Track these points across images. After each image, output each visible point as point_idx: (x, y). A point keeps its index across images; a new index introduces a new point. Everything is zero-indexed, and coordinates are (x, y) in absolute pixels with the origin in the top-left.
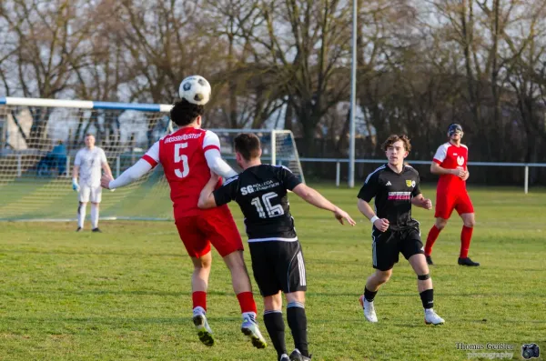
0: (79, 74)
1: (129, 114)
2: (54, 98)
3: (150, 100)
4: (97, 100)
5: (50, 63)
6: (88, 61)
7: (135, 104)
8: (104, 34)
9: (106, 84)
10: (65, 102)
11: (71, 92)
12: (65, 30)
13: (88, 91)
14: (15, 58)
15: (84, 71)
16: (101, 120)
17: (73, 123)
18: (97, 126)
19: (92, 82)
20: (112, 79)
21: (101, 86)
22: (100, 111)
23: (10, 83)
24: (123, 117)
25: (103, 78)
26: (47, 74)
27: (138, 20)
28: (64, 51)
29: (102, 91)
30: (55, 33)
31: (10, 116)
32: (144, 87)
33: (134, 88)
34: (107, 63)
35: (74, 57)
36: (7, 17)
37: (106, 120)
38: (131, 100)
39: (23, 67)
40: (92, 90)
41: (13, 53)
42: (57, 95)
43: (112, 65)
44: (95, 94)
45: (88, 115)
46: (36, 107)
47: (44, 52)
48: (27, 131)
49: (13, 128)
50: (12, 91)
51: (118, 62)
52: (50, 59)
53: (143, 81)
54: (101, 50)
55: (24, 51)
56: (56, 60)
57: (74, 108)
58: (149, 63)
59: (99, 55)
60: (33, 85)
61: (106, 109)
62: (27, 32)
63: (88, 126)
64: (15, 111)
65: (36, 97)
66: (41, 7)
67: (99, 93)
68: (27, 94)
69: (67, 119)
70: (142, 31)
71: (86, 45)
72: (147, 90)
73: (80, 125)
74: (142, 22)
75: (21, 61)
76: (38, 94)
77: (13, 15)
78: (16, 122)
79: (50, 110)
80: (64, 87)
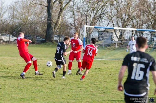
0: (133, 21)
1: (146, 32)
2: (126, 27)
3: (152, 28)
4: (137, 28)
5: (125, 18)
6: (135, 18)
7: (147, 30)
8: (140, 10)
9: (140, 24)
10: (129, 29)
11: (130, 26)
12: (129, 9)
13: (135, 26)
14: (116, 17)
15: (134, 20)
16: (138, 33)
17: (131, 34)
18: (137, 35)
19: (136, 23)
20: (141, 22)
21: (138, 25)
22: (138, 31)
23: (114, 23)
24: (144, 33)
25: (139, 22)
26: (124, 21)
27: (149, 7)
28: (129, 15)
29: (139, 26)
30: (126, 10)
31: (114, 32)
32: (150, 25)
33: (147, 25)
34: (140, 18)
35: (131, 17)
36: (114, 6)
37: (139, 34)
38: (147, 28)
39: (118, 19)
40: (136, 25)
41: (115, 15)
42: (127, 27)
43: (141, 19)
44: (137, 27)
45: (134, 32)
46: (121, 30)
47: (124, 15)
48: (118, 36)
49: (115, 35)
50: (115, 25)
51: (143, 18)
52: (125, 17)
53: (150, 23)
54: (139, 15)
55: (118, 15)
56: (127, 17)
57: (131, 30)
58: (151, 18)
59: (138, 16)
60: (120, 24)
61: (139, 31)
62: (119, 10)
63: (134, 35)
64: (115, 31)
65: (121, 27)
66: (123, 3)
67: (138, 26)
68: (119, 26)
69: (129, 33)
70: (150, 10)
71: (135, 14)
72: (151, 26)
73: (132, 35)
74: (150, 8)
75: (117, 18)
76: (121, 26)
77: (116, 5)
78: (116, 34)
79: (125, 30)
80: (129, 24)
